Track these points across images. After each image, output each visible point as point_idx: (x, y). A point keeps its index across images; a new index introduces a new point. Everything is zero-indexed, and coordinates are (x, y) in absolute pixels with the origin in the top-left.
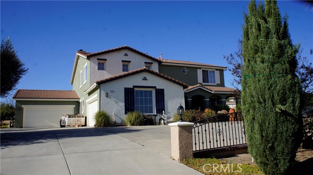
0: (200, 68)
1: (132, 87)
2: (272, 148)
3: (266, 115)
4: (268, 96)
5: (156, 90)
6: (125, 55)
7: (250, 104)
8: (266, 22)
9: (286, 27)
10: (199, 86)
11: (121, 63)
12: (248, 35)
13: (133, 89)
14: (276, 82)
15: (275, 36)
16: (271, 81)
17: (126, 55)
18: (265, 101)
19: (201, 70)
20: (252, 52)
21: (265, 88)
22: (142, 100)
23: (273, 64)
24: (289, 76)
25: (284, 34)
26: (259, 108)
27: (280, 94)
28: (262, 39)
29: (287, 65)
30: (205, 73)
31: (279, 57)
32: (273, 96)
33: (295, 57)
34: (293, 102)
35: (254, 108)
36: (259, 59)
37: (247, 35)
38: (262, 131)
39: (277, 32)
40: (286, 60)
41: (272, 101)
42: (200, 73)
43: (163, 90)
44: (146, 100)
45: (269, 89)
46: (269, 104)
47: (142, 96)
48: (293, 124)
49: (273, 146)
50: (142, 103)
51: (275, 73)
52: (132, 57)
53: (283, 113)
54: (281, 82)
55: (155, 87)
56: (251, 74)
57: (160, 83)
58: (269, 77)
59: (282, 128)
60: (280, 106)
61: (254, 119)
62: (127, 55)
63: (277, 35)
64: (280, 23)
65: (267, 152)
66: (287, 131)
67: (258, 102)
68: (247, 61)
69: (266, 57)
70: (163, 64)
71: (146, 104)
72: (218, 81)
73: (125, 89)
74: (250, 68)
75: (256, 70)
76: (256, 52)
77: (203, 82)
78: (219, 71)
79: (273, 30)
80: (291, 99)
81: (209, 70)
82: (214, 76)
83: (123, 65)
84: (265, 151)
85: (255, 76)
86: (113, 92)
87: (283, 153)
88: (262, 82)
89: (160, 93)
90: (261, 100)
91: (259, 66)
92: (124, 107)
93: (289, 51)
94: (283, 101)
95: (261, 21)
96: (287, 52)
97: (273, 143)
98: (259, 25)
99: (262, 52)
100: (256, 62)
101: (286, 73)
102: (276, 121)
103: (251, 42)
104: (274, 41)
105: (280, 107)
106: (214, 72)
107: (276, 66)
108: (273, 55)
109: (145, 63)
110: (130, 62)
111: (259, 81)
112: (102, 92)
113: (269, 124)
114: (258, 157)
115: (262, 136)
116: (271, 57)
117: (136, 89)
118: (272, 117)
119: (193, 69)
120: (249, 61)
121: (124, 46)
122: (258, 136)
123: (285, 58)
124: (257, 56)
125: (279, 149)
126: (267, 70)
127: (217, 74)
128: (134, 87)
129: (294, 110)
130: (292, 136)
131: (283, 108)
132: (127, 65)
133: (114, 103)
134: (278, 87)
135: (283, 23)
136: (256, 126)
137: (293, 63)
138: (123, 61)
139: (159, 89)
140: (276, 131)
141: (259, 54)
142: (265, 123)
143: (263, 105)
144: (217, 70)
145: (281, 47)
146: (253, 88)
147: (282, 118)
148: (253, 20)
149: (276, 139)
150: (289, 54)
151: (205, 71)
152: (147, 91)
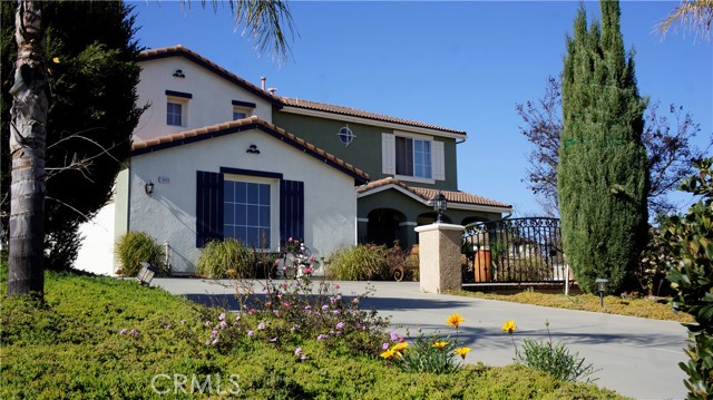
0: (390, 131)
1: (218, 171)
2: (603, 249)
3: (596, 199)
4: (601, 171)
5: (283, 182)
6: (176, 75)
7: (573, 184)
8: (602, 57)
9: (631, 68)
10: (391, 182)
11: (165, 99)
12: (572, 74)
13: (221, 176)
14: (612, 152)
15: (614, 81)
16: (606, 150)
17: (179, 74)
18: (596, 178)
19: (393, 136)
20: (578, 104)
21: (597, 160)
22: (241, 209)
23: (609, 124)
24: (632, 144)
25: (628, 80)
26: (587, 189)
27: (618, 169)
28: (595, 84)
29: (630, 127)
30: (403, 145)
31: (619, 115)
32: (608, 172)
33: (641, 116)
34: (635, 182)
35: (580, 190)
36: (589, 116)
37: (570, 74)
38: (589, 224)
39: (619, 75)
40: (629, 119)
41: (606, 179)
42: (388, 145)
43: (302, 184)
44: (253, 210)
45: (602, 161)
46: (602, 183)
47: (241, 198)
48: (633, 213)
49: (605, 244)
50: (241, 220)
51: (612, 139)
52: (195, 80)
53: (621, 196)
54: (621, 152)
55: (279, 176)
56: (575, 139)
57: (294, 166)
58: (603, 145)
59: (619, 219)
60: (616, 185)
61: (578, 207)
62: (183, 76)
63: (618, 80)
64: (622, 62)
65: (597, 255)
66: (625, 223)
67: (586, 180)
68: (569, 117)
69: (600, 112)
70: (285, 109)
71: (253, 221)
72: (439, 173)
73: (199, 174)
74: (575, 129)
75: (584, 132)
76: (586, 104)
77: (397, 173)
78: (442, 143)
79: (612, 73)
80: (632, 177)
81: (415, 137)
82: (429, 157)
83: (170, 105)
84: (593, 255)
85: (582, 141)
86: (165, 180)
87: (618, 255)
88: (593, 150)
89: (293, 194)
90: (591, 177)
91: (590, 127)
92: (194, 228)
93: (634, 106)
94: (622, 179)
95: (595, 56)
96: (631, 108)
97: (605, 242)
98: (592, 62)
99: (595, 105)
100: (583, 119)
101: (628, 139)
102: (611, 208)
103: (577, 87)
104: (613, 89)
105: (616, 187)
106: (428, 143)
107: (614, 127)
108: (611, 111)
109: (234, 103)
110: (189, 96)
111: (588, 149)
112: (137, 179)
113: (601, 213)
114: (582, 265)
115: (590, 232)
116: (607, 113)
117: (227, 177)
118: (605, 202)
119: (371, 131)
120: (573, 117)
121: (175, 47)
122: (583, 232)
123: (627, 117)
124: (586, 110)
125: (612, 250)
126: (602, 133)
127: (438, 150)
128: (224, 170)
129: (636, 193)
130: (632, 231)
131: (621, 188)
132: (179, 107)
133: (168, 212)
134: (615, 159)
135: (627, 61)
136: (582, 217)
137: (638, 124)
138: (168, 93)
139: (289, 182)
140: (610, 223)
141: (590, 107)
142: (594, 212)
143: (593, 184)
144: (437, 138)
145: (622, 99)
146: (578, 161)
147: (618, 204)
148: (582, 52)
149: (609, 235)
150: (634, 110)
151: (403, 139)
152: (256, 185)
